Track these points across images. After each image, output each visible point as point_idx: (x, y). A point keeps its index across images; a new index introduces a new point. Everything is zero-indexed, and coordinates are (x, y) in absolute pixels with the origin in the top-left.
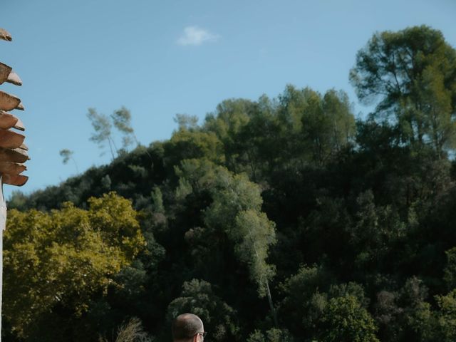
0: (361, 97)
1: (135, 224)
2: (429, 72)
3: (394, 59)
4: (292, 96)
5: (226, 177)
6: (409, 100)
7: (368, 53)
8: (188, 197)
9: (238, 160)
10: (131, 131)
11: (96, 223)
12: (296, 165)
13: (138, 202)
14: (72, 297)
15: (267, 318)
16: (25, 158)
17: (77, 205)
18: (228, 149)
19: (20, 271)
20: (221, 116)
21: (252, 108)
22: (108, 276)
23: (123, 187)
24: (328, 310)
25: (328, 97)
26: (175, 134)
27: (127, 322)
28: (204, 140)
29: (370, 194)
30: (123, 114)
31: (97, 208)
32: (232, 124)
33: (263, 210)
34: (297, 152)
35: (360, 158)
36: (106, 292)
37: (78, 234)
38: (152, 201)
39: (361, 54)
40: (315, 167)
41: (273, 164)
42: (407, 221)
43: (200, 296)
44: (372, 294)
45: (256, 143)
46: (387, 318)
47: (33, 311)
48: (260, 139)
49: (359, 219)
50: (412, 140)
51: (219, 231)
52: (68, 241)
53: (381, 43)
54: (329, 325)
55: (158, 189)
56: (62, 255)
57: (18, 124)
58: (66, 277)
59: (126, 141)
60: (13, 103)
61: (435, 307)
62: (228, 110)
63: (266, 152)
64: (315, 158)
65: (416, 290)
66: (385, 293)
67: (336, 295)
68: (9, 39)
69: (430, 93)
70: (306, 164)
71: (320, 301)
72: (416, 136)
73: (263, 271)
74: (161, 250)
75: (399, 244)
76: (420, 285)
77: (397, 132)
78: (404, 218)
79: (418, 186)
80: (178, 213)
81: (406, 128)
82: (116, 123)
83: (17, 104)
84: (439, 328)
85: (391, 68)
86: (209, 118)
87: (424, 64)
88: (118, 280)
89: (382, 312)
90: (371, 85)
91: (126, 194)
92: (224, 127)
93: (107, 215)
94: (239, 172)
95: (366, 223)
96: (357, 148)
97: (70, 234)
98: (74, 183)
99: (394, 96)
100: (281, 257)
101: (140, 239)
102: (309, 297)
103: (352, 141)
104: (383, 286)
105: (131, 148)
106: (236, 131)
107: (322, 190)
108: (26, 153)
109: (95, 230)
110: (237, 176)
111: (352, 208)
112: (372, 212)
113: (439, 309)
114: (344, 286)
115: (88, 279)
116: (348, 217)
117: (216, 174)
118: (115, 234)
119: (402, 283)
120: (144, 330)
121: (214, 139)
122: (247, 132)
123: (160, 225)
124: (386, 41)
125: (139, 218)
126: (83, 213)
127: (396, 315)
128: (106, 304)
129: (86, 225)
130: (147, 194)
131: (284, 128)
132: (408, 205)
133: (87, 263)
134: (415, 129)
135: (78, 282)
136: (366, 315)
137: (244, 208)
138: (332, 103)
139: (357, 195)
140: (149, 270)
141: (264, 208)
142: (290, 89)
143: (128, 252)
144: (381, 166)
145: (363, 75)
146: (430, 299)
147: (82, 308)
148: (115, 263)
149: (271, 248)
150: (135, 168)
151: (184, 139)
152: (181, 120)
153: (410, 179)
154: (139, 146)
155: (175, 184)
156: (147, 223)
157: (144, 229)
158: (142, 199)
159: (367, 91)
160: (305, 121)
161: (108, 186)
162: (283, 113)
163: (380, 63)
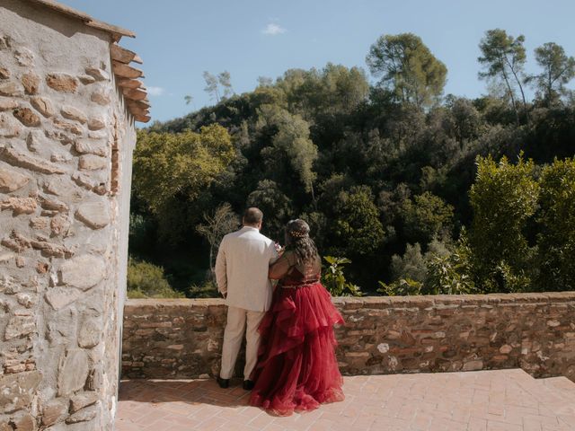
0: (372, 72)
1: (230, 143)
2: (413, 61)
3: (392, 51)
4: (330, 69)
5: (288, 116)
6: (401, 75)
7: (377, 47)
8: (264, 127)
9: (296, 106)
10: (230, 86)
11: (205, 142)
12: (332, 111)
13: (232, 129)
14: (188, 188)
15: (311, 206)
16: (148, 106)
17: (193, 131)
18: (290, 99)
19: (156, 171)
20: (286, 79)
21: (306, 75)
22: (211, 176)
23: (223, 120)
24: (349, 202)
25: (352, 71)
26: (257, 89)
27: (222, 205)
28: (275, 93)
29: (377, 131)
30: (225, 75)
31: (206, 133)
32: (293, 84)
33: (310, 138)
34: (333, 103)
35: (371, 109)
36: (209, 186)
37: (193, 148)
38: (241, 130)
39: (373, 47)
40: (344, 113)
41: (318, 110)
42: (398, 149)
43: (269, 190)
44: (376, 192)
45: (308, 96)
46: (385, 208)
47: (163, 196)
48: (310, 94)
49: (369, 146)
50: (403, 100)
51: (283, 150)
52: (187, 153)
53: (385, 41)
54: (348, 212)
55: (245, 122)
56: (183, 162)
57: (142, 86)
58: (184, 176)
59: (226, 92)
60: (137, 74)
61: (414, 202)
62: (291, 75)
63: (314, 102)
64: (344, 107)
65: (403, 191)
66: (384, 192)
67: (354, 192)
68: (134, 37)
69: (413, 72)
70: (338, 110)
71: (344, 196)
72: (405, 98)
73: (309, 176)
74: (245, 161)
75: (394, 163)
76: (406, 189)
77: (394, 94)
78: (397, 147)
79: (406, 128)
80: (258, 138)
81: (399, 92)
82: (221, 81)
83: (140, 74)
85: (391, 56)
86: (279, 80)
87: (410, 55)
88: (218, 178)
89: (382, 204)
90: (379, 65)
91: (224, 125)
92: (288, 86)
93: (212, 137)
94: (295, 114)
95: (374, 148)
96: (370, 102)
97: (188, 149)
98: (193, 117)
99: (392, 73)
100: (322, 169)
101: (233, 153)
102: (337, 193)
103: (367, 98)
104: (384, 188)
105: (229, 96)
106: (296, 88)
107: (347, 127)
108: (148, 103)
109: (204, 146)
110: (294, 117)
111: (366, 139)
112: (377, 142)
113: (416, 203)
114: (359, 187)
115: (198, 177)
116: (363, 145)
117: (281, 115)
118: (217, 150)
119: (395, 186)
120: (233, 211)
121: (281, 92)
122: (301, 90)
123: (245, 145)
124: (388, 40)
125: (232, 140)
126: (197, 136)
127: (391, 206)
128: (209, 193)
129: (199, 143)
130: (238, 125)
131: (325, 88)
132: (400, 139)
133: (198, 167)
134: (405, 93)
135: (192, 179)
136: (372, 206)
137: (298, 136)
138: (355, 74)
139: (369, 131)
140: (237, 173)
141: (311, 137)
142: (330, 65)
143: (224, 161)
144: (384, 114)
145: (374, 59)
146: (412, 198)
147: (193, 195)
148: (216, 168)
149: (314, 162)
150: (231, 109)
151: (263, 92)
152: (261, 80)
153: (401, 123)
154: (235, 95)
155: (256, 119)
156: (237, 143)
157: (235, 147)
158: (235, 128)
159: (377, 69)
160: (338, 85)
161: (214, 119)
162: (325, 79)
163: (384, 53)
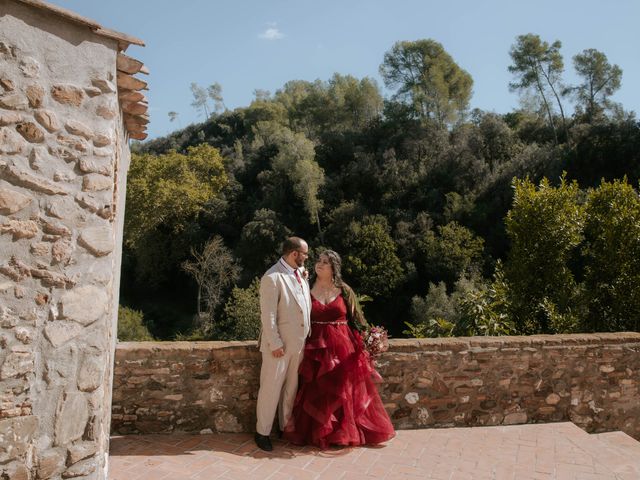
0: (387, 83)
1: (221, 167)
2: (434, 70)
3: (410, 60)
4: (337, 80)
5: (289, 135)
6: (420, 88)
7: (392, 55)
8: (261, 148)
9: (298, 124)
10: (221, 100)
11: (192, 165)
12: (341, 128)
13: (224, 150)
14: (172, 219)
15: (317, 239)
16: (147, 122)
17: (179, 152)
18: (292, 115)
19: (134, 199)
20: (286, 92)
21: (310, 88)
22: (199, 204)
23: (213, 139)
24: (361, 235)
25: (363, 83)
26: (253, 103)
27: (212, 238)
28: (274, 108)
29: (392, 151)
30: (216, 88)
31: (194, 154)
32: (295, 97)
33: (315, 160)
34: (341, 119)
35: (386, 126)
36: (197, 216)
37: (179, 173)
38: (234, 151)
39: (387, 55)
40: (354, 131)
41: (323, 127)
42: (418, 172)
43: (267, 221)
44: (393, 222)
45: (312, 112)
46: (403, 241)
47: (143, 229)
48: (315, 109)
49: (384, 169)
50: (423, 115)
51: (283, 174)
52: (171, 177)
53: (401, 49)
54: (361, 245)
55: (239, 142)
56: (166, 188)
57: (144, 99)
58: (168, 204)
59: (217, 107)
60: (142, 86)
61: (438, 234)
62: (292, 88)
63: (319, 119)
64: (353, 124)
65: (425, 222)
66: (402, 223)
67: (367, 223)
69: (434, 84)
70: (347, 128)
71: (355, 227)
72: (425, 113)
73: (314, 204)
74: (239, 187)
75: (413, 188)
76: (428, 218)
77: (412, 109)
78: (417, 169)
79: (427, 147)
80: (254, 160)
81: (418, 107)
82: (211, 94)
83: (145, 86)
84: (440, 249)
85: (408, 66)
86: (278, 93)
87: (431, 64)
88: (207, 207)
89: (400, 237)
90: (394, 75)
91: (215, 145)
92: (289, 100)
93: (200, 160)
94: (299, 132)
95: (390, 171)
96: (384, 118)
97: (172, 173)
98: (178, 136)
99: (410, 85)
100: (329, 196)
101: (224, 177)
102: (348, 224)
103: (381, 113)
104: (401, 217)
105: (220, 112)
106: (298, 102)
107: (359, 147)
108: (147, 118)
109: (191, 170)
110: (297, 135)
111: (380, 161)
112: (394, 164)
113: (440, 236)
114: (373, 217)
115: (184, 206)
116: (377, 167)
117: (281, 132)
118: (207, 173)
119: (414, 216)
120: (225, 245)
121: (281, 107)
122: (305, 104)
123: (239, 168)
124: (404, 47)
125: (224, 162)
126: (183, 157)
127: (410, 239)
128: (197, 224)
129: (185, 166)
130: (231, 145)
131: (332, 102)
132: (420, 160)
133: (184, 194)
134: (425, 108)
135: (177, 208)
136: (388, 238)
137: (302, 158)
138: (366, 87)
139: (384, 152)
140: (230, 201)
141: (316, 159)
142: (337, 76)
143: (215, 186)
144: (400, 132)
145: (389, 69)
146: (434, 229)
147: (179, 227)
148: (205, 195)
149: (320, 187)
150: (222, 126)
151: (259, 107)
152: (258, 93)
153: (421, 142)
154: (227, 110)
155: (252, 138)
156: (230, 166)
157: (228, 170)
158: (227, 149)
159: (392, 80)
160: (347, 98)
161: (202, 138)
162: (331, 92)
163: (401, 62)
